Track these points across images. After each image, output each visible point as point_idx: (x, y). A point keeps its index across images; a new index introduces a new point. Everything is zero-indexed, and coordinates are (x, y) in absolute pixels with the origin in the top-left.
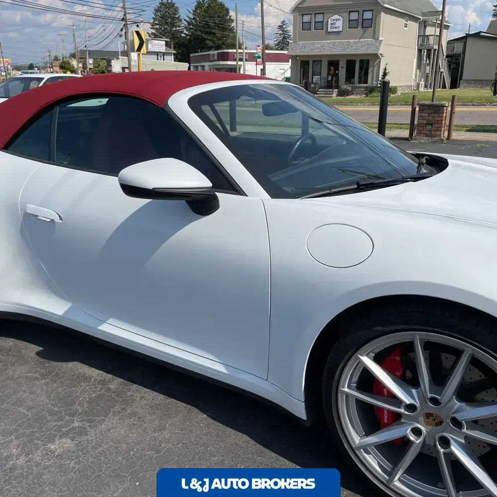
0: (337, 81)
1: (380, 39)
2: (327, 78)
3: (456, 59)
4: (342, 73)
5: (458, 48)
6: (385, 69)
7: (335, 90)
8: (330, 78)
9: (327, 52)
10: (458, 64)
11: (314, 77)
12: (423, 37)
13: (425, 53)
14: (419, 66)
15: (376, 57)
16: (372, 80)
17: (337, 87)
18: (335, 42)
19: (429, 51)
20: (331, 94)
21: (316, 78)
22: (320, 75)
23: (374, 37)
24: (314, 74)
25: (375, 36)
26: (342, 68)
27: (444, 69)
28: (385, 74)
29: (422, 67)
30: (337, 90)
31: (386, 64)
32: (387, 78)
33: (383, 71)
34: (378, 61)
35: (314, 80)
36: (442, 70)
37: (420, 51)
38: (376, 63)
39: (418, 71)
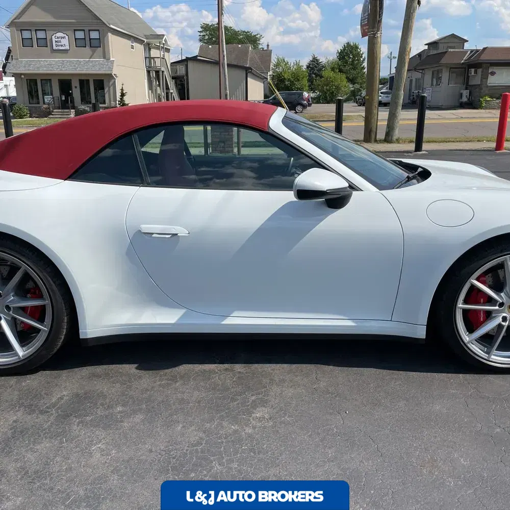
0: (72, 101)
1: (111, 59)
2: (61, 98)
3: (181, 81)
4: (76, 93)
5: (181, 70)
6: (122, 90)
7: (72, 110)
8: (63, 98)
9: (56, 71)
10: (183, 85)
11: (45, 97)
12: (149, 58)
13: (154, 75)
14: (150, 87)
15: (110, 77)
16: (110, 101)
17: (73, 108)
18: (63, 61)
19: (157, 72)
20: (69, 115)
21: (48, 99)
22: (52, 94)
23: (104, 57)
24: (44, 94)
25: (105, 56)
26: (76, 87)
27: (173, 90)
28: (123, 95)
29: (154, 88)
30: (74, 110)
31: (123, 85)
32: (125, 98)
33: (120, 91)
34: (113, 81)
35: (46, 100)
36: (171, 91)
37: (148, 72)
38: (111, 83)
39: (150, 91)
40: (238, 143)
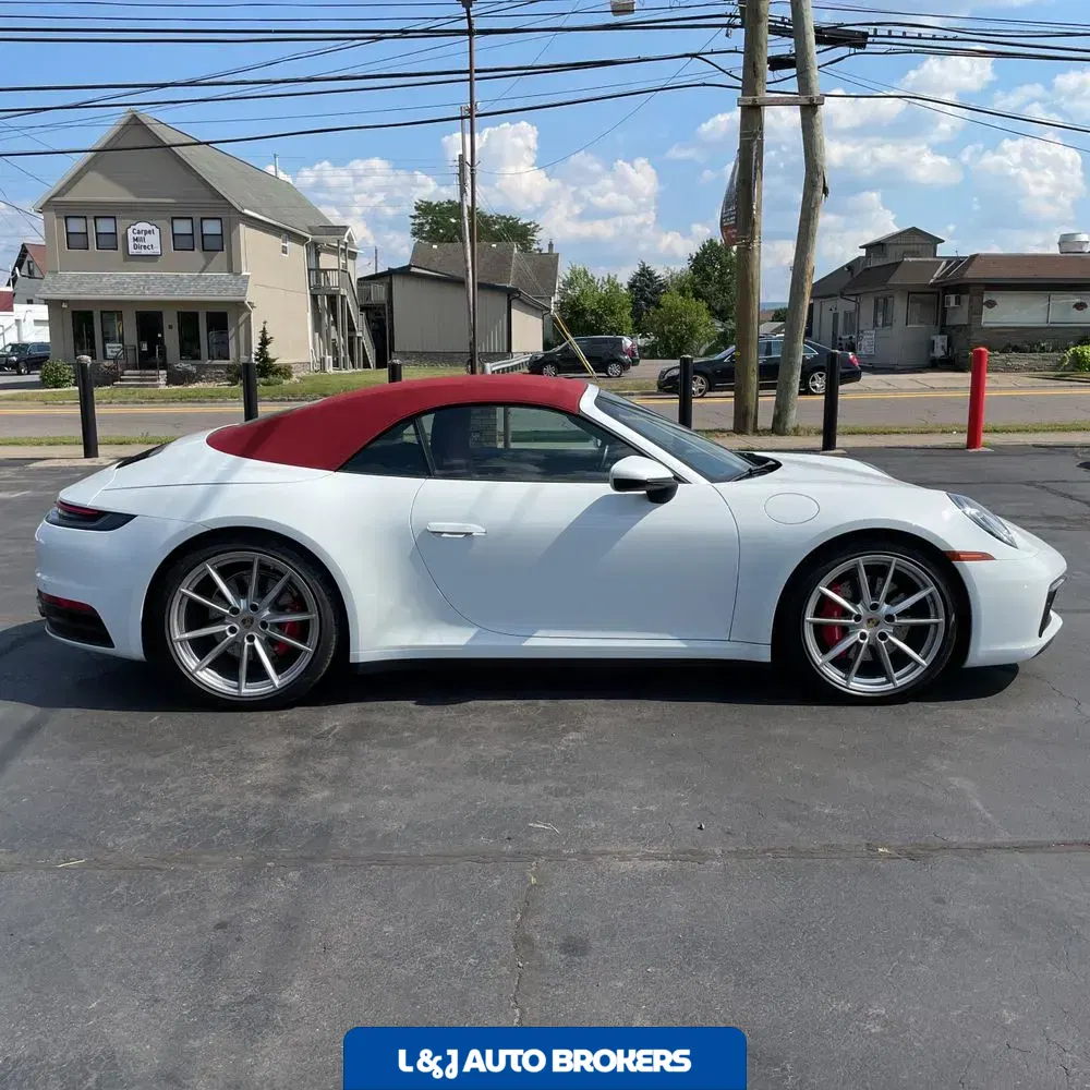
0: (163, 353)
1: (244, 273)
2: (140, 348)
3: (376, 314)
4: (171, 337)
5: (378, 293)
6: (264, 332)
7: (161, 372)
8: (145, 347)
9: (129, 295)
10: (381, 323)
11: (108, 345)
12: (316, 271)
13: (326, 305)
14: (317, 326)
15: (241, 307)
16: (238, 355)
17: (164, 366)
18: (148, 276)
19: (332, 299)
20: (155, 380)
21: (113, 349)
22: (121, 340)
23: (230, 271)
24: (106, 340)
25: (232, 267)
26: (171, 327)
27: (363, 333)
28: (265, 342)
29: (324, 329)
30: (165, 372)
31: (265, 323)
32: (269, 348)
33: (260, 335)
34: (245, 315)
35: (109, 352)
36: (359, 334)
37: (314, 298)
38: (240, 321)
39: (317, 334)
40: (505, 434)
